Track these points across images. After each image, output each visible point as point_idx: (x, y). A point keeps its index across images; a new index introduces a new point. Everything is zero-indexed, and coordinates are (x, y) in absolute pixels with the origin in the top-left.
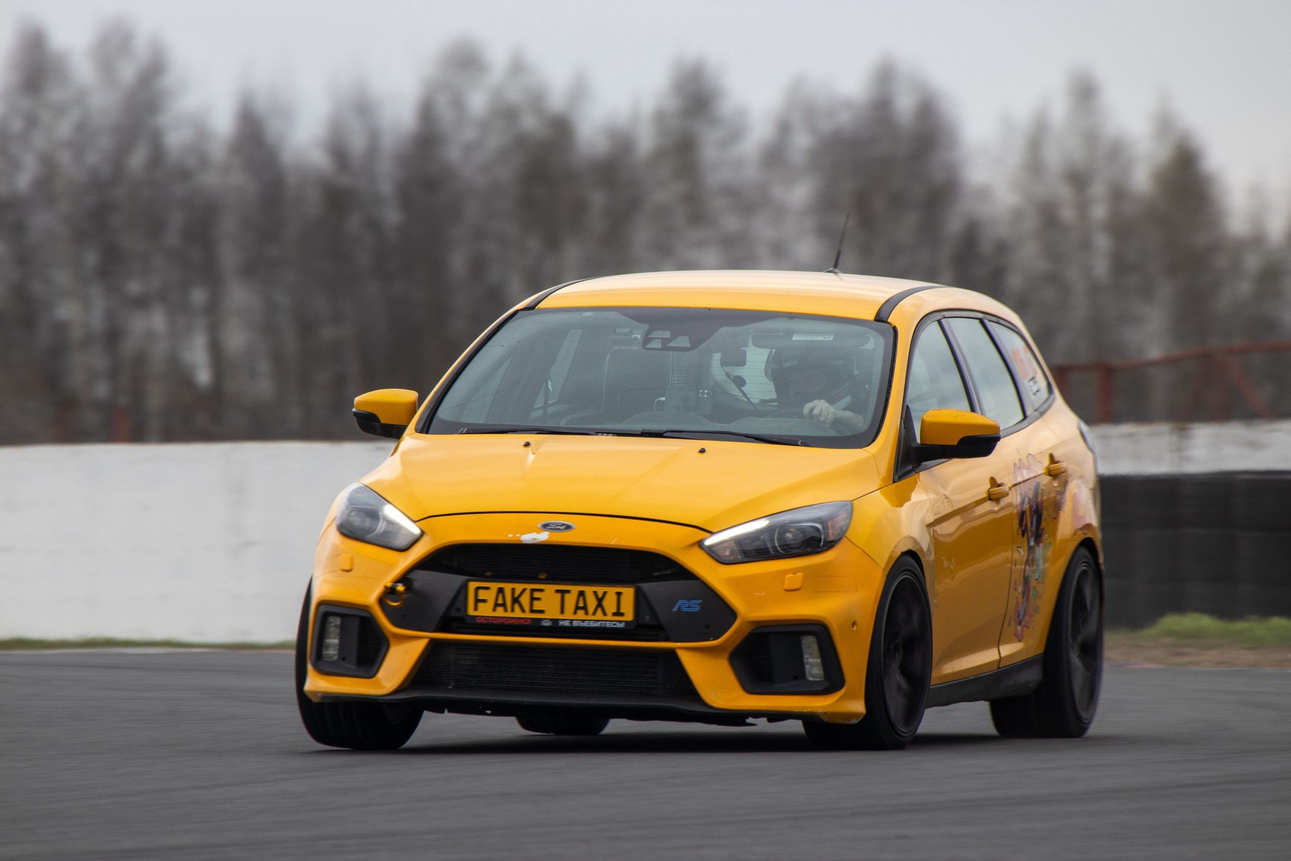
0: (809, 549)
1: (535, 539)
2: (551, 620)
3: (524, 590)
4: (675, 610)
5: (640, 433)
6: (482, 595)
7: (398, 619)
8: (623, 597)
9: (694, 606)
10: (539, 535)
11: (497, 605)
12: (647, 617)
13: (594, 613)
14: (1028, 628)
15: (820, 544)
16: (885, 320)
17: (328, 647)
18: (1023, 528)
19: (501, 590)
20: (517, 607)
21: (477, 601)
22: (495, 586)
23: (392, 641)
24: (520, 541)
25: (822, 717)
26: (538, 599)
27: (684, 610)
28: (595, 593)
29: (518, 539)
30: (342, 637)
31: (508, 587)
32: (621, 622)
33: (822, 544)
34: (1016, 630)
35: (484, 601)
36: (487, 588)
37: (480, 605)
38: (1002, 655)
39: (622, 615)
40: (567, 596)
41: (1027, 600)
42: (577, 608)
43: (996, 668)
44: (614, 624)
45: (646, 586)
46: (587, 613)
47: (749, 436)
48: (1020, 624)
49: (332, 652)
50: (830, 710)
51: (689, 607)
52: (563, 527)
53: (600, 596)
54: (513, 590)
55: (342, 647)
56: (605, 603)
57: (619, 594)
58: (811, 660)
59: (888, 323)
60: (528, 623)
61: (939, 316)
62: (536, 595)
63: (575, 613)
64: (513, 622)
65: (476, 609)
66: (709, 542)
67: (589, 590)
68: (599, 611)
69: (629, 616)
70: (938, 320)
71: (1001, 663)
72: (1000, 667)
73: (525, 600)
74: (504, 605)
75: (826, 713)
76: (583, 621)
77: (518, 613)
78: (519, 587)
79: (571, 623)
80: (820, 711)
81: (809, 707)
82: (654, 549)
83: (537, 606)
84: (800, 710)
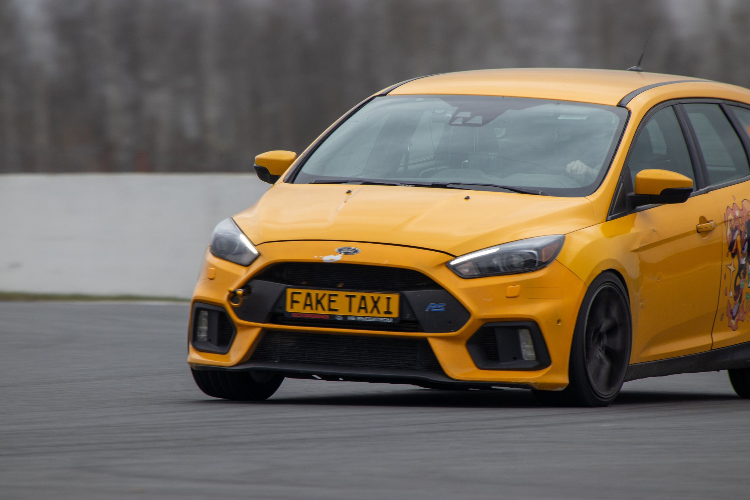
0: (527, 268)
1: (332, 259)
2: (343, 316)
3: (325, 295)
4: (427, 311)
5: (430, 184)
6: (296, 297)
7: (242, 313)
8: (391, 301)
9: (440, 308)
10: (335, 256)
11: (306, 305)
12: (408, 315)
13: (372, 312)
14: (743, 321)
15: (535, 264)
16: (624, 106)
17: (200, 332)
18: (733, 252)
19: (309, 295)
20: (319, 306)
21: (293, 302)
22: (304, 292)
23: (238, 329)
24: (322, 260)
25: (533, 386)
26: (334, 301)
27: (434, 310)
28: (372, 297)
29: (320, 259)
30: (209, 325)
31: (313, 292)
32: (389, 318)
33: (537, 265)
34: (730, 322)
35: (297, 302)
36: (299, 293)
37: (295, 305)
38: (715, 340)
39: (390, 313)
40: (353, 299)
41: (740, 301)
42: (361, 308)
43: (710, 350)
44: (386, 320)
45: (407, 293)
46: (366, 312)
47: (505, 187)
48: (734, 318)
49: (203, 335)
50: (539, 381)
51: (437, 308)
52: (351, 252)
53: (376, 299)
54: (317, 295)
55: (209, 332)
56: (379, 305)
57: (388, 299)
58: (527, 346)
59: (626, 108)
60: (327, 318)
61: (674, 102)
62: (333, 298)
63: (359, 311)
64: (317, 317)
65: (292, 307)
66: (453, 263)
67: (368, 296)
68: (375, 311)
69: (395, 314)
70: (672, 106)
71: (713, 347)
72: (712, 349)
73: (325, 302)
74: (310, 305)
75: (536, 383)
76: (364, 317)
77: (320, 311)
78: (321, 293)
79: (356, 318)
80: (531, 382)
81: (523, 379)
82: (413, 268)
83: (333, 306)
84: (517, 381)
